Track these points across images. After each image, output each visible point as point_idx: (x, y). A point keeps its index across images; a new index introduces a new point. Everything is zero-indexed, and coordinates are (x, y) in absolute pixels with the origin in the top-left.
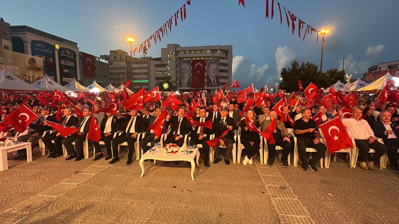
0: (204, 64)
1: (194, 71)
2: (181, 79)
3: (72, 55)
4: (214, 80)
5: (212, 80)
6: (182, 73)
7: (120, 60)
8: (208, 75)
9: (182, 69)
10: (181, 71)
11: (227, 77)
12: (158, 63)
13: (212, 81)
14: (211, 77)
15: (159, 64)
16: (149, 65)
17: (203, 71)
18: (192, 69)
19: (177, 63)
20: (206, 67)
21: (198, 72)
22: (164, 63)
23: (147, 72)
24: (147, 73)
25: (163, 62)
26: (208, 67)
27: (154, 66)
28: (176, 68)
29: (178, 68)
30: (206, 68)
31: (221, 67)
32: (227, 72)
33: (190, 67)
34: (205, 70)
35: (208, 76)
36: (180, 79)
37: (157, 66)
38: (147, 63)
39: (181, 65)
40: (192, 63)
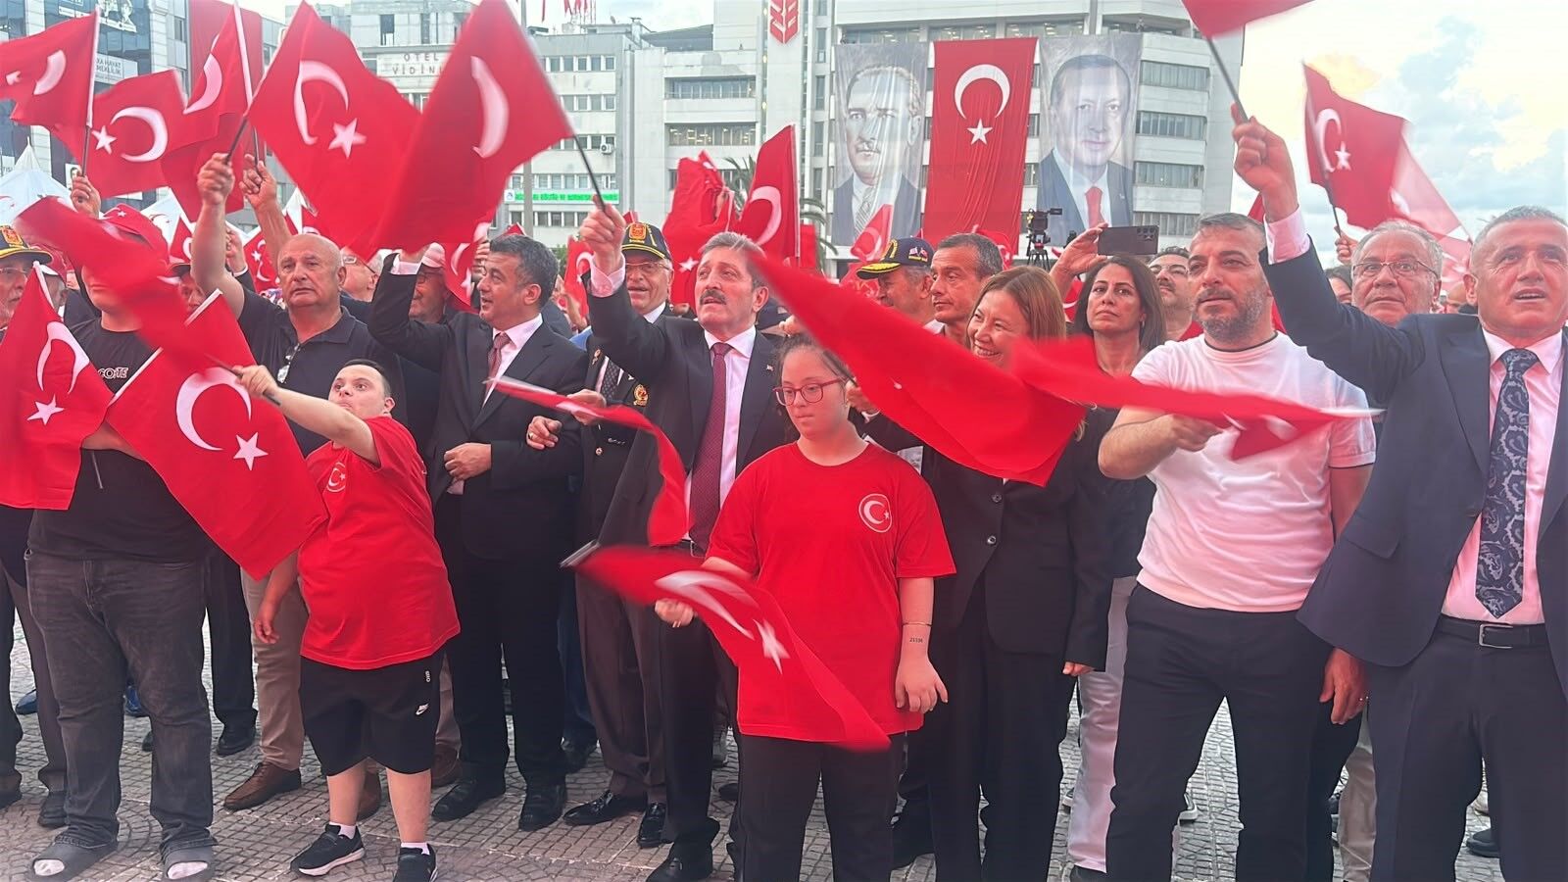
0: (1023, 75)
1: (945, 128)
2: (848, 186)
3: (127, 12)
4: (1094, 196)
5: (1078, 192)
6: (862, 140)
7: (416, 41)
8: (1051, 155)
9: (863, 111)
10: (854, 126)
11: (1198, 168)
12: (687, 64)
13: (1083, 207)
14: (1069, 174)
15: (696, 73)
16: (627, 82)
17: (1015, 125)
18: (929, 113)
19: (825, 69)
20: (1035, 93)
21: (980, 133)
22: (736, 67)
23: (612, 131)
24: (610, 140)
25: (728, 59)
26: (1057, 91)
27: (662, 88)
28: (819, 105)
29: (830, 101)
30: (1034, 109)
31: (1152, 99)
32: (1200, 137)
33: (921, 99)
34: (1029, 117)
35: (1048, 164)
36: (841, 182)
37: (676, 86)
38: (609, 65)
39: (854, 80)
40: (931, 64)
